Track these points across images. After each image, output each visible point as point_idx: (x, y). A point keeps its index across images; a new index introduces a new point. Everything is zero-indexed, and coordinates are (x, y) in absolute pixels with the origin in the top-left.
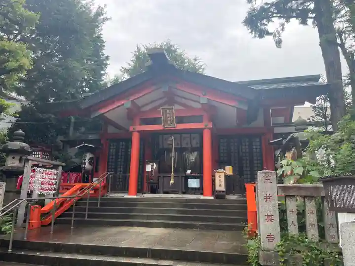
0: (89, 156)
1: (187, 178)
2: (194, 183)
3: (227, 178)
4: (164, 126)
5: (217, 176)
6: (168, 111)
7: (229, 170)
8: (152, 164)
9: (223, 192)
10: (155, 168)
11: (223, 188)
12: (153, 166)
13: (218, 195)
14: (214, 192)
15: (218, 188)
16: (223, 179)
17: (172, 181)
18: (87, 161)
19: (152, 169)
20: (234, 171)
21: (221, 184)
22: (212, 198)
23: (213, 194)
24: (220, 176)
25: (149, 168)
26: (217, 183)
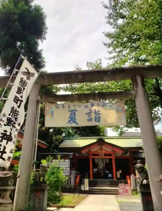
1: (107, 174)
2: (110, 175)
3: (120, 173)
5: (117, 173)
6: (101, 153)
7: (120, 171)
14: (117, 178)
15: (118, 177)
16: (119, 174)
17: (102, 175)
20: (122, 172)
21: (119, 176)
22: (117, 180)
25: (95, 170)
26: (118, 175)
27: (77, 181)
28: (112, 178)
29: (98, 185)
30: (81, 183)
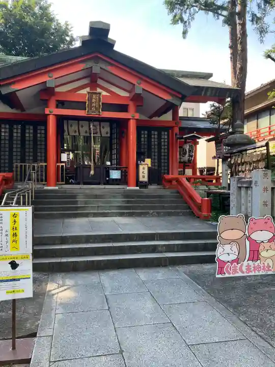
1: (108, 169)
2: (115, 175)
3: (150, 169)
4: (88, 112)
5: (141, 167)
6: (94, 96)
8: (67, 153)
9: (146, 182)
10: (71, 158)
11: (146, 179)
12: (68, 155)
13: (143, 185)
14: (138, 183)
15: (141, 179)
16: (146, 171)
17: (92, 172)
19: (68, 158)
21: (144, 175)
23: (137, 186)
24: (144, 168)
25: (64, 157)
26: (141, 175)
29: (77, 208)
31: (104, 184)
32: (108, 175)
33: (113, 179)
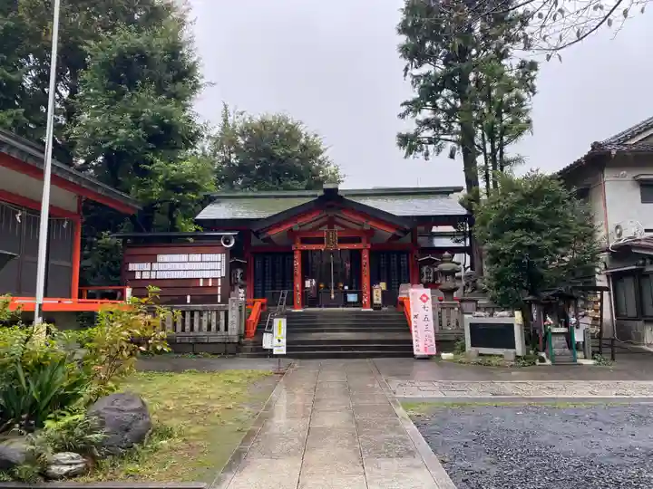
0: (239, 271)
1: (345, 293)
2: (352, 298)
3: (383, 292)
4: (326, 246)
5: (375, 291)
6: (331, 234)
7: (383, 285)
8: (311, 280)
9: (380, 305)
10: (313, 284)
11: (380, 302)
12: (311, 282)
13: (377, 307)
14: (373, 305)
15: (375, 302)
16: (380, 294)
17: (333, 296)
18: (238, 277)
19: (311, 284)
20: (388, 286)
21: (378, 299)
22: (372, 310)
23: (371, 307)
24: (377, 292)
26: (375, 297)
27: (254, 317)
28: (359, 303)
29: (317, 326)
30: (264, 326)
31: (343, 306)
32: (346, 298)
33: (351, 303)
